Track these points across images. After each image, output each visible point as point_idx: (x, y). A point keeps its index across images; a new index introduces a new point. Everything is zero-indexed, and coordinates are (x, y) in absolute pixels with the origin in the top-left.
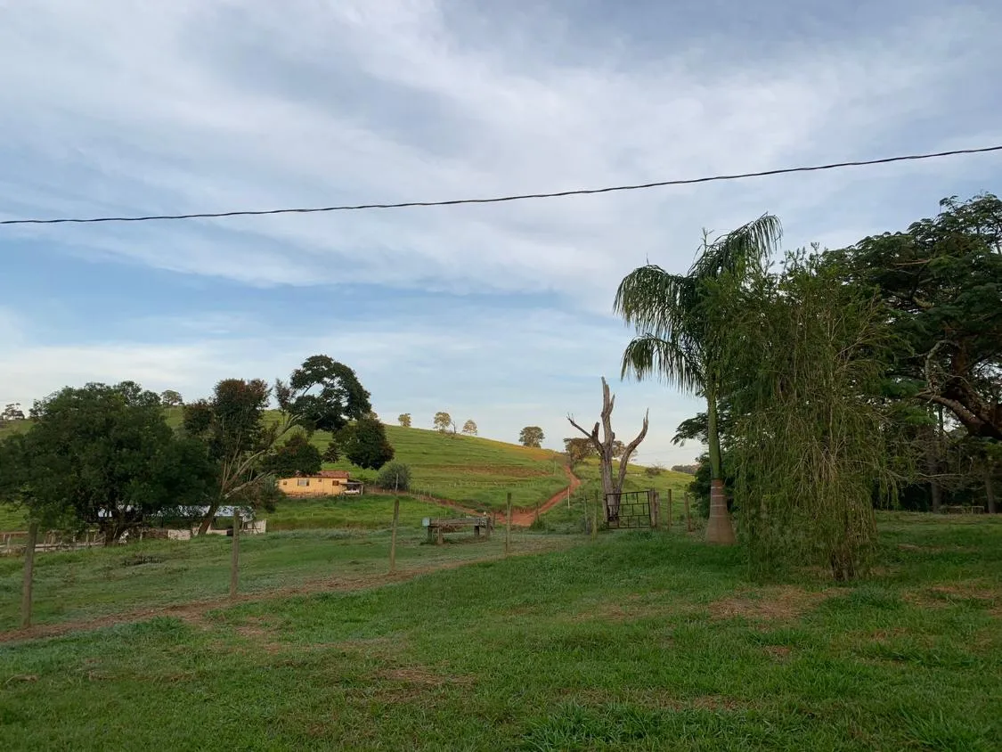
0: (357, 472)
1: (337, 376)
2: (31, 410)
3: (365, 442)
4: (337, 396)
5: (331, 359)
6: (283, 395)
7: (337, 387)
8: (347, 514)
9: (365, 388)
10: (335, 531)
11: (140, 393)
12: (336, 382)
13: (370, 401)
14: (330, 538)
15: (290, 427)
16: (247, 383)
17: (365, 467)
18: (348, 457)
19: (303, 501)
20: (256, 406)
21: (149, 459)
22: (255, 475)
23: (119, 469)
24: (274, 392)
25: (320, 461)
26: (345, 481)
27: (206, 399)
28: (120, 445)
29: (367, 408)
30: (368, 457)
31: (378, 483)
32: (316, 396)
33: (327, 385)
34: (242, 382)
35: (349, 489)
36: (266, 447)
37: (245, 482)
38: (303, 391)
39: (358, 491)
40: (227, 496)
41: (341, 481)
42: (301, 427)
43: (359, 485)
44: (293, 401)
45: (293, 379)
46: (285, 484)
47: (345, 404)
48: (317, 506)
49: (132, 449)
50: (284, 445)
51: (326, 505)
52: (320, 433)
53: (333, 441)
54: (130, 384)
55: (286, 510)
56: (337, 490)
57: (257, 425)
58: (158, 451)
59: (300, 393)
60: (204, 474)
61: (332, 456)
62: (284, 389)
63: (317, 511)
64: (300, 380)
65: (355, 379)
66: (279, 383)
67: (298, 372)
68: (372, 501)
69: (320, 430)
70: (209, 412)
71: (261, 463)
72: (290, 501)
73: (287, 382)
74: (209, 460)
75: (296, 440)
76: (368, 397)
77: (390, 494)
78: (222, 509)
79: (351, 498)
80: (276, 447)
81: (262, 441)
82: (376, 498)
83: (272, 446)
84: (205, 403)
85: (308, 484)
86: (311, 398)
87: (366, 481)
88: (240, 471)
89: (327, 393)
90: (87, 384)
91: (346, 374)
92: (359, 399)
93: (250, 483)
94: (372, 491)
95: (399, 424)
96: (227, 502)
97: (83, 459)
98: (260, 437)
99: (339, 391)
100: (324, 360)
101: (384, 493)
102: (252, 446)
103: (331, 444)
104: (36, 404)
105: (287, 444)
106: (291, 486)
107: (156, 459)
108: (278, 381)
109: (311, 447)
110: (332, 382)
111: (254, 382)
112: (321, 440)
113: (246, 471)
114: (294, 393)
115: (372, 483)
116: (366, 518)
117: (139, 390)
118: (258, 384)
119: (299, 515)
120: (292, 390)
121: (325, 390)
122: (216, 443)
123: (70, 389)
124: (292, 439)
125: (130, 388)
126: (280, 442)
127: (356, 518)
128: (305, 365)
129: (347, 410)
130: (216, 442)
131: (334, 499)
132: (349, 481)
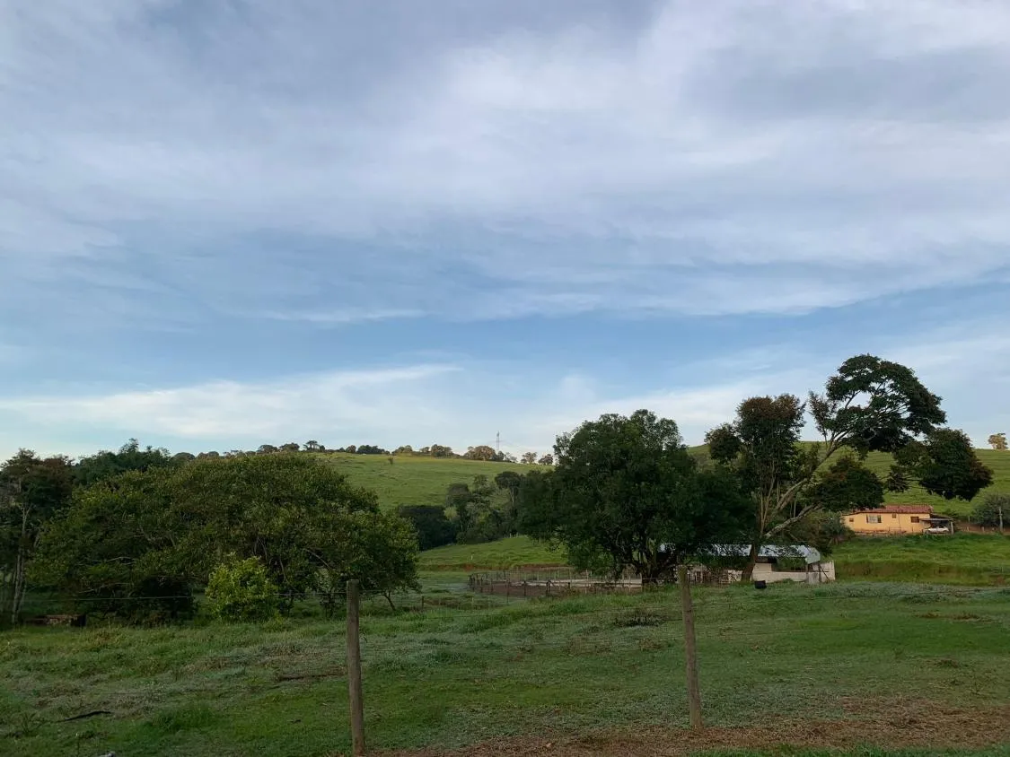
0: (940, 504)
1: (889, 378)
2: (554, 447)
3: (943, 462)
4: (891, 405)
5: (876, 359)
6: (820, 410)
7: (890, 392)
8: (937, 558)
9: (931, 391)
10: (914, 587)
11: (656, 422)
12: (887, 386)
13: (941, 407)
14: (906, 600)
15: (836, 448)
16: (774, 400)
17: (949, 496)
18: (921, 483)
19: (877, 540)
20: (789, 426)
21: (669, 492)
22: (799, 508)
23: (640, 505)
24: (809, 408)
25: (881, 490)
26: (927, 517)
27: (731, 423)
28: (638, 477)
29: (940, 417)
30: (952, 484)
31: (973, 520)
32: (862, 407)
33: (877, 392)
34: (768, 400)
35: (934, 526)
36: (808, 476)
37: (788, 518)
38: (845, 403)
39: (946, 529)
40: (768, 535)
41: (922, 516)
42: (849, 448)
43: (946, 522)
44: (834, 416)
45: (830, 389)
46: (852, 521)
47: (906, 415)
48: (892, 546)
49: (651, 482)
50: (829, 471)
51: (906, 546)
52: (875, 455)
53: (895, 463)
54: (645, 412)
55: (857, 551)
56: (917, 528)
57: (792, 448)
58: (678, 483)
59: (842, 405)
60: (737, 510)
61: (897, 484)
62: (820, 403)
63: (895, 553)
64: (838, 389)
65: (915, 380)
66: (813, 397)
67: (834, 379)
68: (968, 541)
69: (876, 451)
70: (735, 438)
71: (804, 494)
72: (860, 540)
73: (823, 394)
74: (740, 492)
75: (844, 464)
76: (937, 403)
77: (992, 533)
78: (764, 551)
79: (939, 538)
80: (821, 474)
81: (803, 468)
82: (973, 537)
83: (814, 474)
84: (730, 428)
85: (879, 521)
86: (856, 410)
87: (956, 517)
88: (781, 505)
89: (877, 403)
90: (602, 416)
91: (901, 376)
92: (925, 407)
93: (794, 519)
94: (968, 529)
95: (990, 447)
96: (770, 542)
97: (604, 493)
98: (799, 463)
99: (893, 397)
100: (869, 361)
101: (983, 531)
102: (791, 473)
103: (893, 468)
104: (558, 440)
105: (834, 470)
106: (858, 522)
107: (677, 493)
108: (812, 394)
109: (865, 472)
110: (882, 387)
111: (782, 398)
112: (880, 463)
113: (788, 505)
114: (834, 406)
115: (965, 519)
116: (967, 562)
117: (654, 418)
118: (787, 401)
119: (874, 557)
120: (831, 403)
121: (874, 398)
122: (747, 473)
123: (590, 424)
124: (839, 464)
125: (645, 417)
126: (824, 467)
127: (950, 562)
128: (841, 370)
129: (909, 423)
130: (748, 471)
131: (918, 538)
132: (932, 516)
